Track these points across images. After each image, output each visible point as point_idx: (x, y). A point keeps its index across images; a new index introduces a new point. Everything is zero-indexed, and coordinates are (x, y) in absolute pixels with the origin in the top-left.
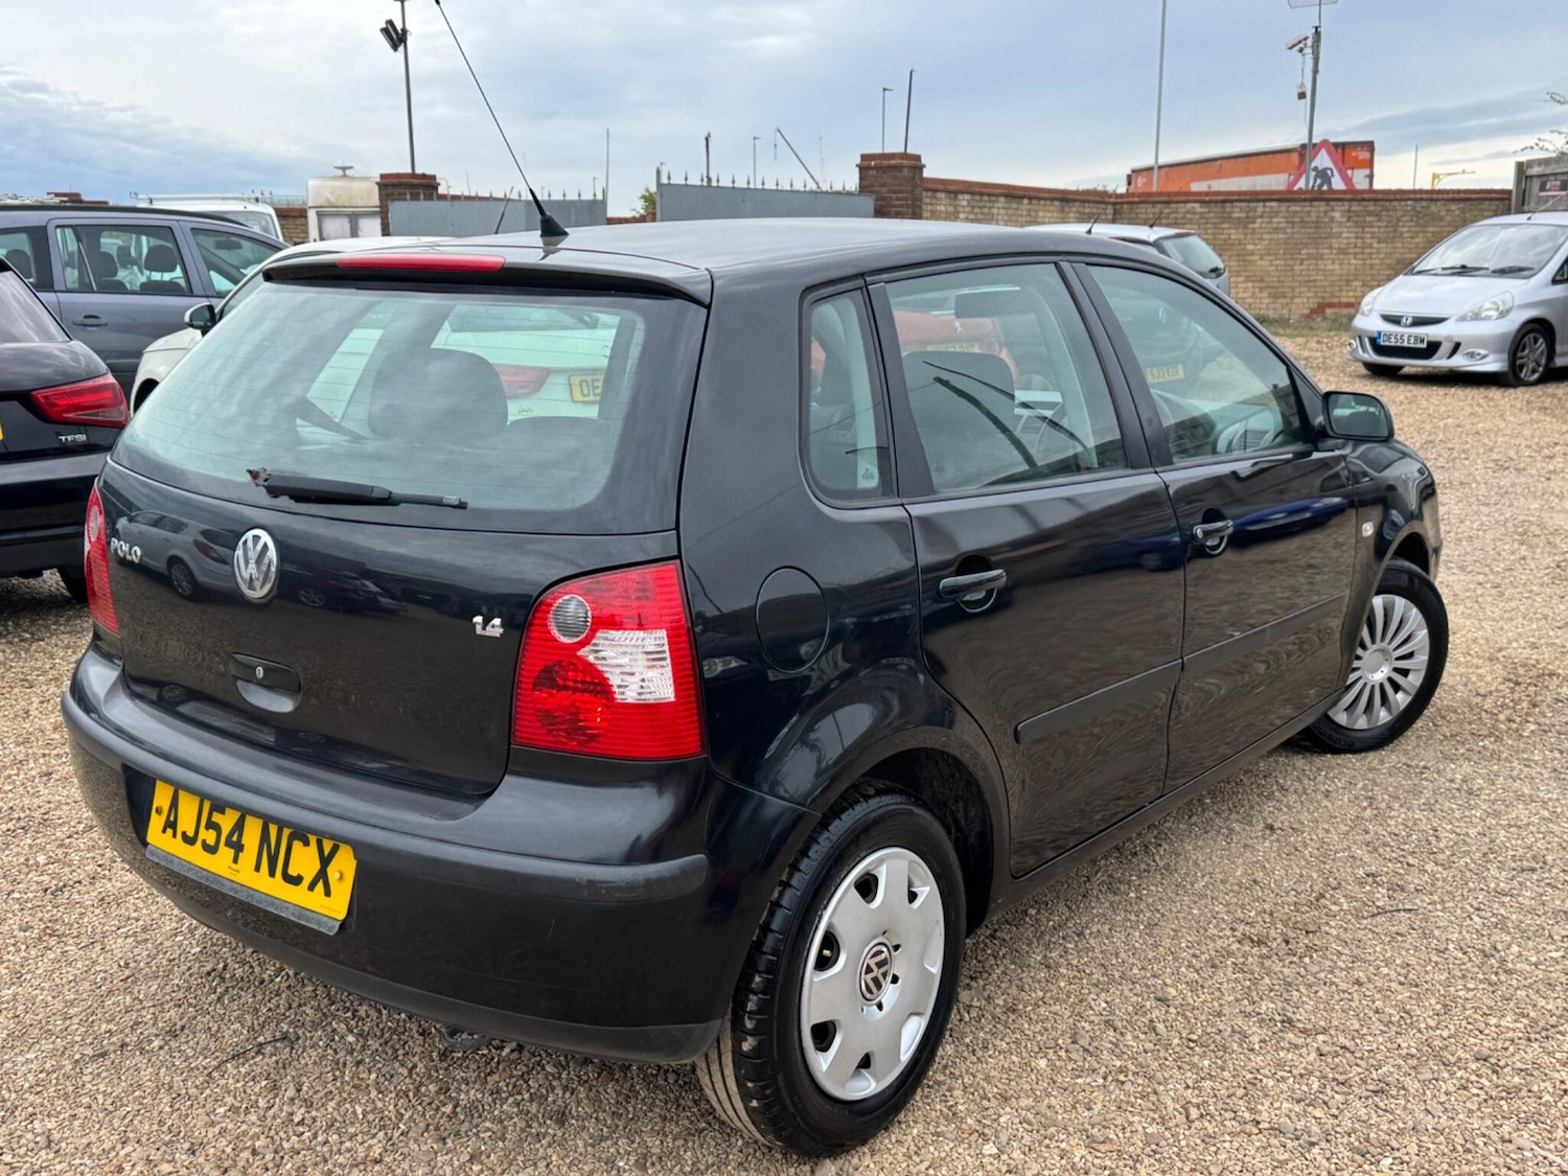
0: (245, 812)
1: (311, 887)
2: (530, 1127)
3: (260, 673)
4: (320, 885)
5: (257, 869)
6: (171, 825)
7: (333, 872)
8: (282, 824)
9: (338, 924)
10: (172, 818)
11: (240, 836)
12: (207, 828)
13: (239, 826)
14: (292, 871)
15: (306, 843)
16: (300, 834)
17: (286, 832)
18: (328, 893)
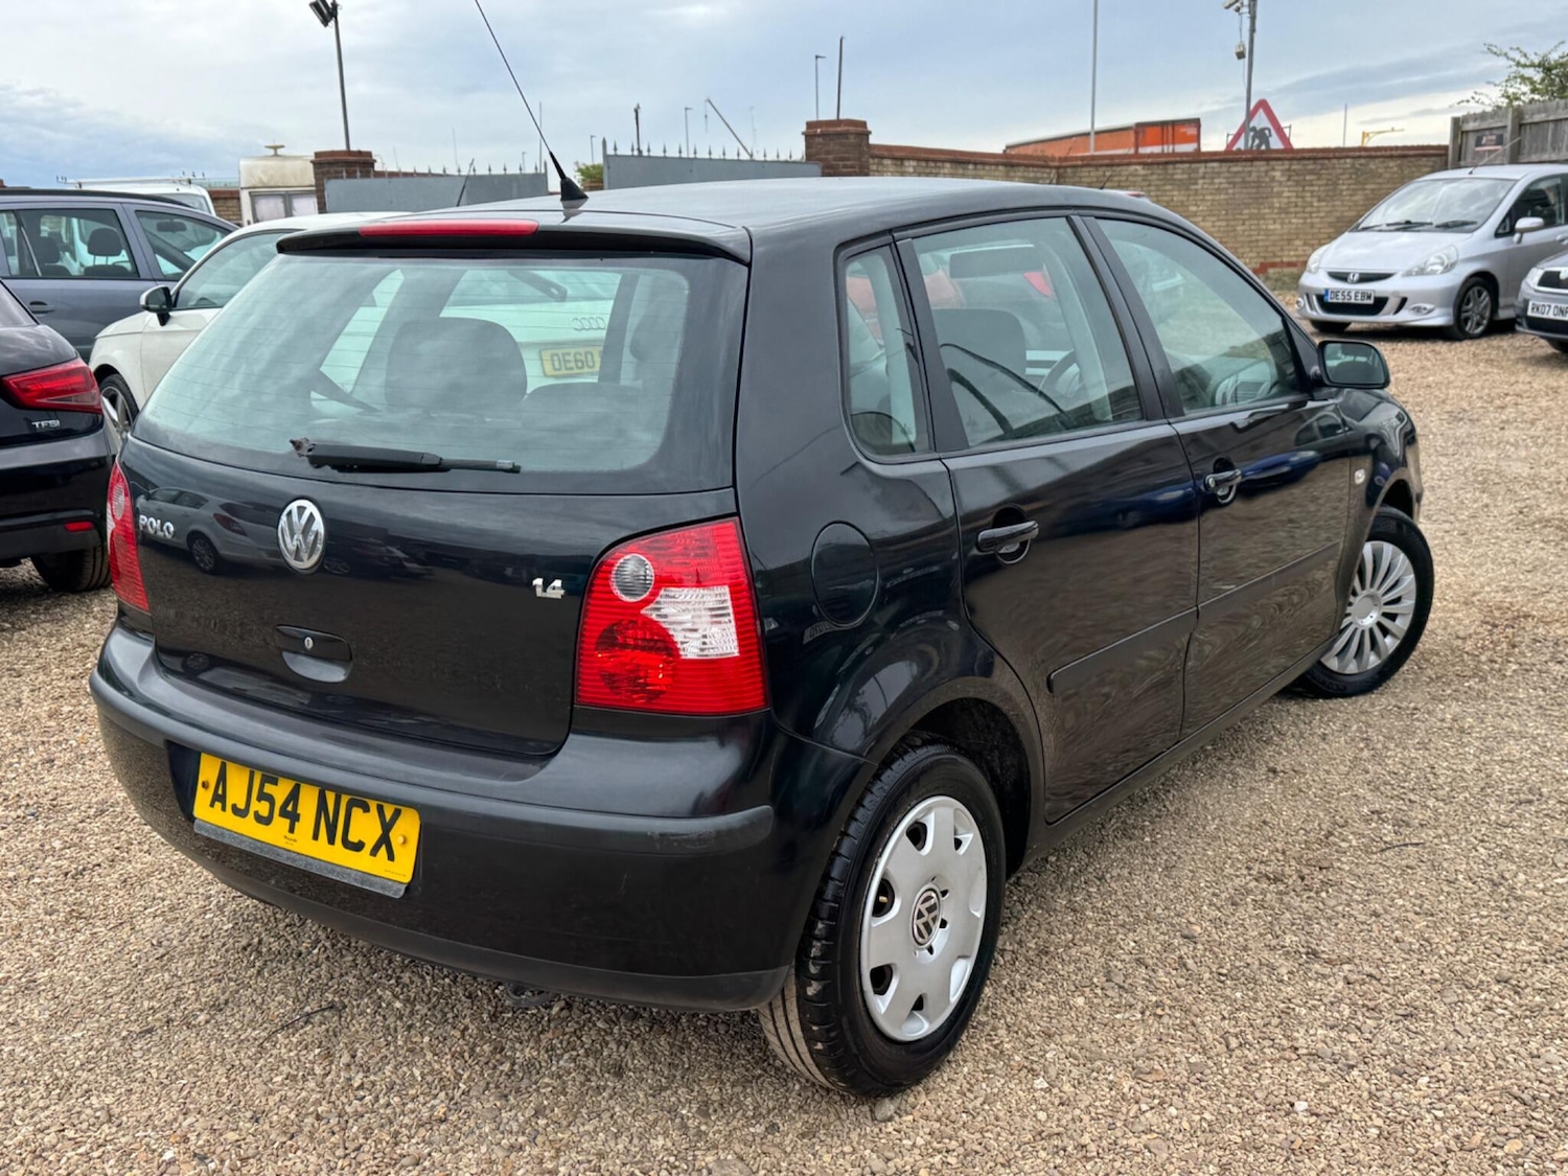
0: (299, 780)
2: (589, 1080)
3: (309, 643)
4: (383, 849)
6: (219, 798)
7: (396, 837)
8: (339, 791)
9: (403, 887)
13: (294, 796)
15: (366, 809)
16: (360, 801)
17: (345, 799)
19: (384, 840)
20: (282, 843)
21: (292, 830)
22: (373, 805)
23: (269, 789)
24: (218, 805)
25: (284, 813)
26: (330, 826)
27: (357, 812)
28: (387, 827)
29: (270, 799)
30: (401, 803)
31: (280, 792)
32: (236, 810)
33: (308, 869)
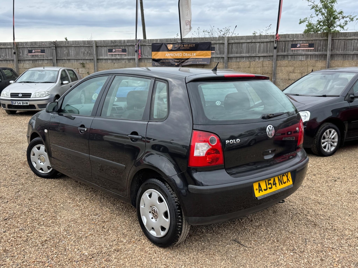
0: (274, 177)
1: (287, 182)
3: (270, 152)
5: (280, 185)
8: (280, 175)
10: (260, 189)
11: (275, 182)
12: (268, 185)
14: (284, 182)
15: (284, 176)
17: (281, 176)
18: (289, 181)
19: (288, 179)
20: (276, 190)
21: (276, 187)
22: (285, 175)
23: (270, 182)
24: (261, 191)
25: (274, 184)
26: (281, 182)
27: (283, 177)
28: (287, 177)
29: (271, 184)
30: (287, 172)
31: (272, 182)
32: (265, 190)
33: (281, 191)
